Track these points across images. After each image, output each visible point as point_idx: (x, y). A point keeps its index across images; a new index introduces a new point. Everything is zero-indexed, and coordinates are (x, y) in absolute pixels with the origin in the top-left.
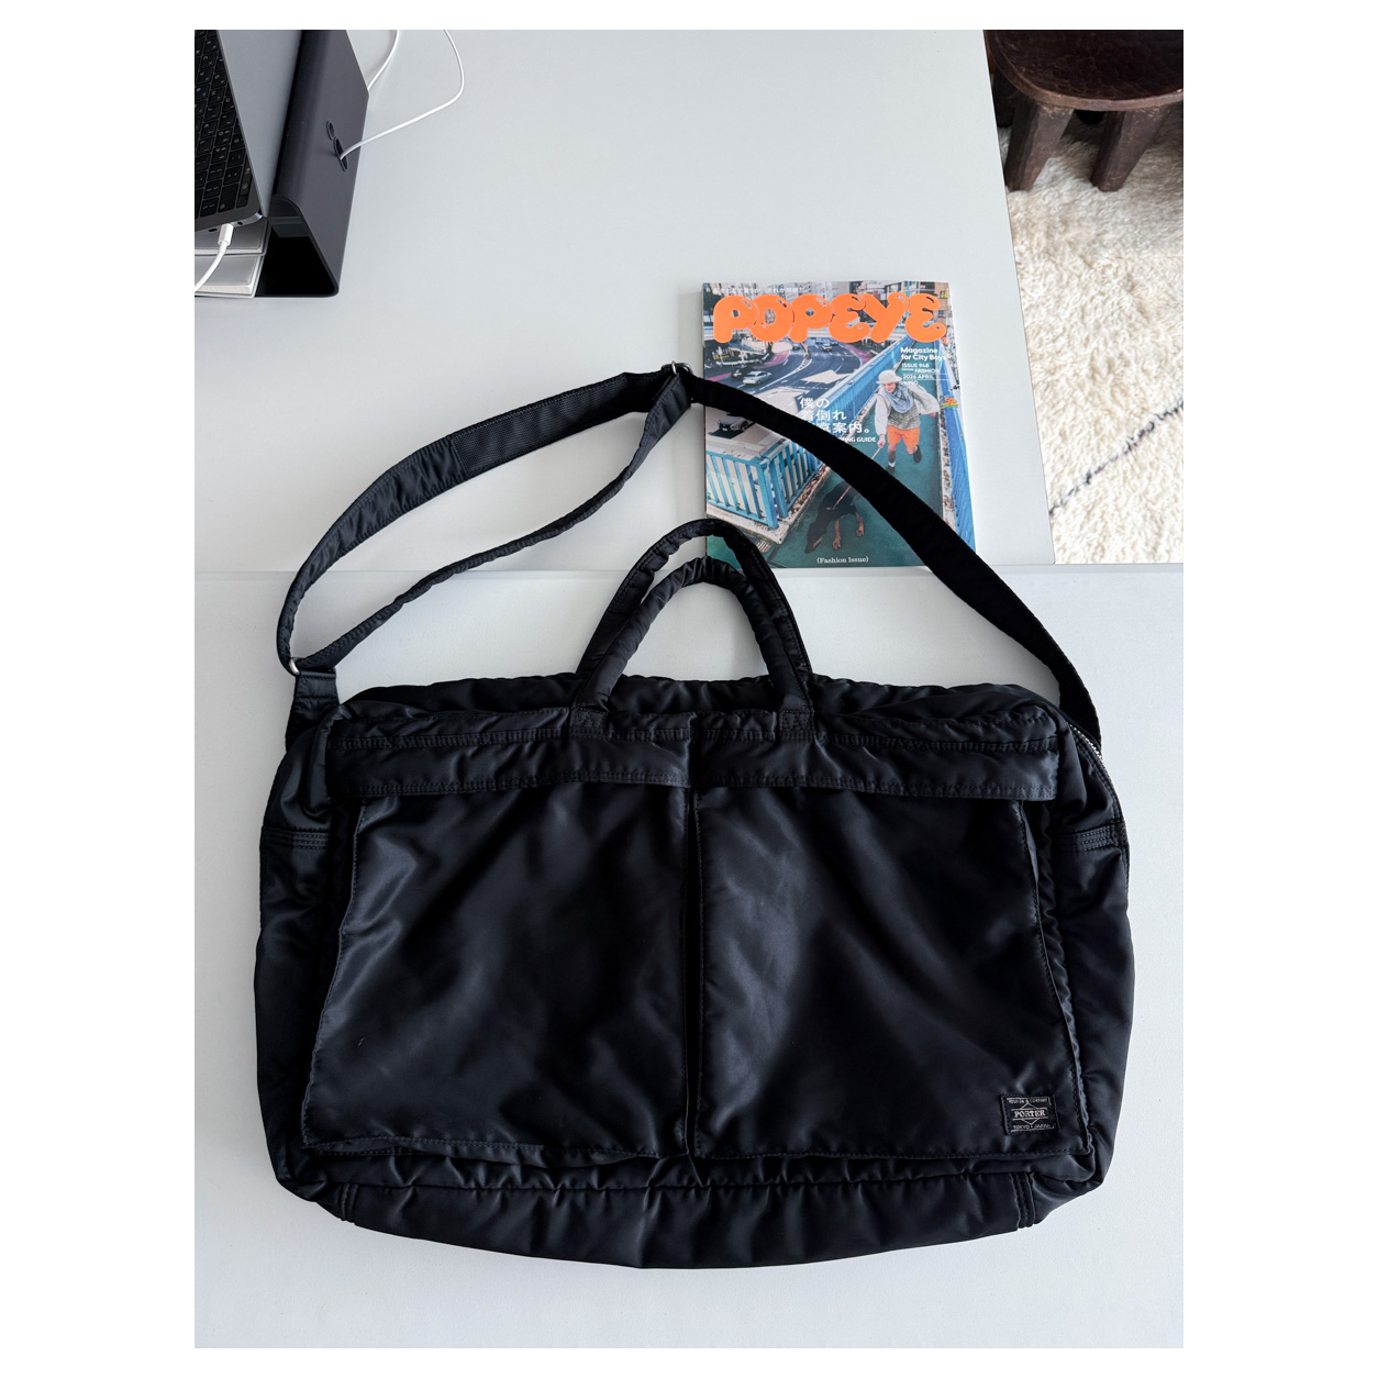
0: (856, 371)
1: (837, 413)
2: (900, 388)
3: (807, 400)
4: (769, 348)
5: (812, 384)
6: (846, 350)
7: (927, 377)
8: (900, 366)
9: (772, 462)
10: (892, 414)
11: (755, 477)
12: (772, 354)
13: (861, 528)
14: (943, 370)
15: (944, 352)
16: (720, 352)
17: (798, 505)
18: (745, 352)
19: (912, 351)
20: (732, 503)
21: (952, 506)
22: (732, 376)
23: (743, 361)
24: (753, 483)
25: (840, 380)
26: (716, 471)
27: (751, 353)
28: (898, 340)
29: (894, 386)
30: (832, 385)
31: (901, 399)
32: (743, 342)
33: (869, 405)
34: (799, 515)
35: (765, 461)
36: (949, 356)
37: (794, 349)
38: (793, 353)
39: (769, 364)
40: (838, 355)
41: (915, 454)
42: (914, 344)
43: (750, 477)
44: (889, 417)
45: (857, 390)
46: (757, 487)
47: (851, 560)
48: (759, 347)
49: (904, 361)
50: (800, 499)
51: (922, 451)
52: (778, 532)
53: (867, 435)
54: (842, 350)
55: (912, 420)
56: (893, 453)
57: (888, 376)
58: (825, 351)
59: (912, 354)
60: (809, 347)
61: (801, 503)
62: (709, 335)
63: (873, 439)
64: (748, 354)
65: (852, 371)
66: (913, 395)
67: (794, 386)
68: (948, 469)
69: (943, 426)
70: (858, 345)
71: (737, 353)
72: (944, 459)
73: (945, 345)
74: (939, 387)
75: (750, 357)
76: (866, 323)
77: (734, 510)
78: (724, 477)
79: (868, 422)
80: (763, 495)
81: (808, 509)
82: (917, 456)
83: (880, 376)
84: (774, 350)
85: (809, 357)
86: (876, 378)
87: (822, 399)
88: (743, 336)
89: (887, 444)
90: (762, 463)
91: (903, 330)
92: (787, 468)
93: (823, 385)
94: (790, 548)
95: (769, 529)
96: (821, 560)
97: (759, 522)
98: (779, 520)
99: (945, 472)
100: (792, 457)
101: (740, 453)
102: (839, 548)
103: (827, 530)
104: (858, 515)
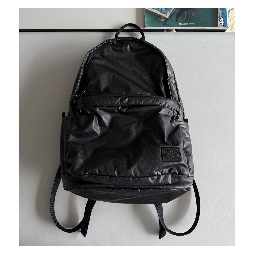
13: (193, 14)
34: (174, 10)
52: (167, 15)
94: (171, 20)
95: (164, 14)
96: (180, 24)
97: (161, 12)
98: (167, 11)
102: (186, 20)
103: (182, 14)
104: (192, 10)
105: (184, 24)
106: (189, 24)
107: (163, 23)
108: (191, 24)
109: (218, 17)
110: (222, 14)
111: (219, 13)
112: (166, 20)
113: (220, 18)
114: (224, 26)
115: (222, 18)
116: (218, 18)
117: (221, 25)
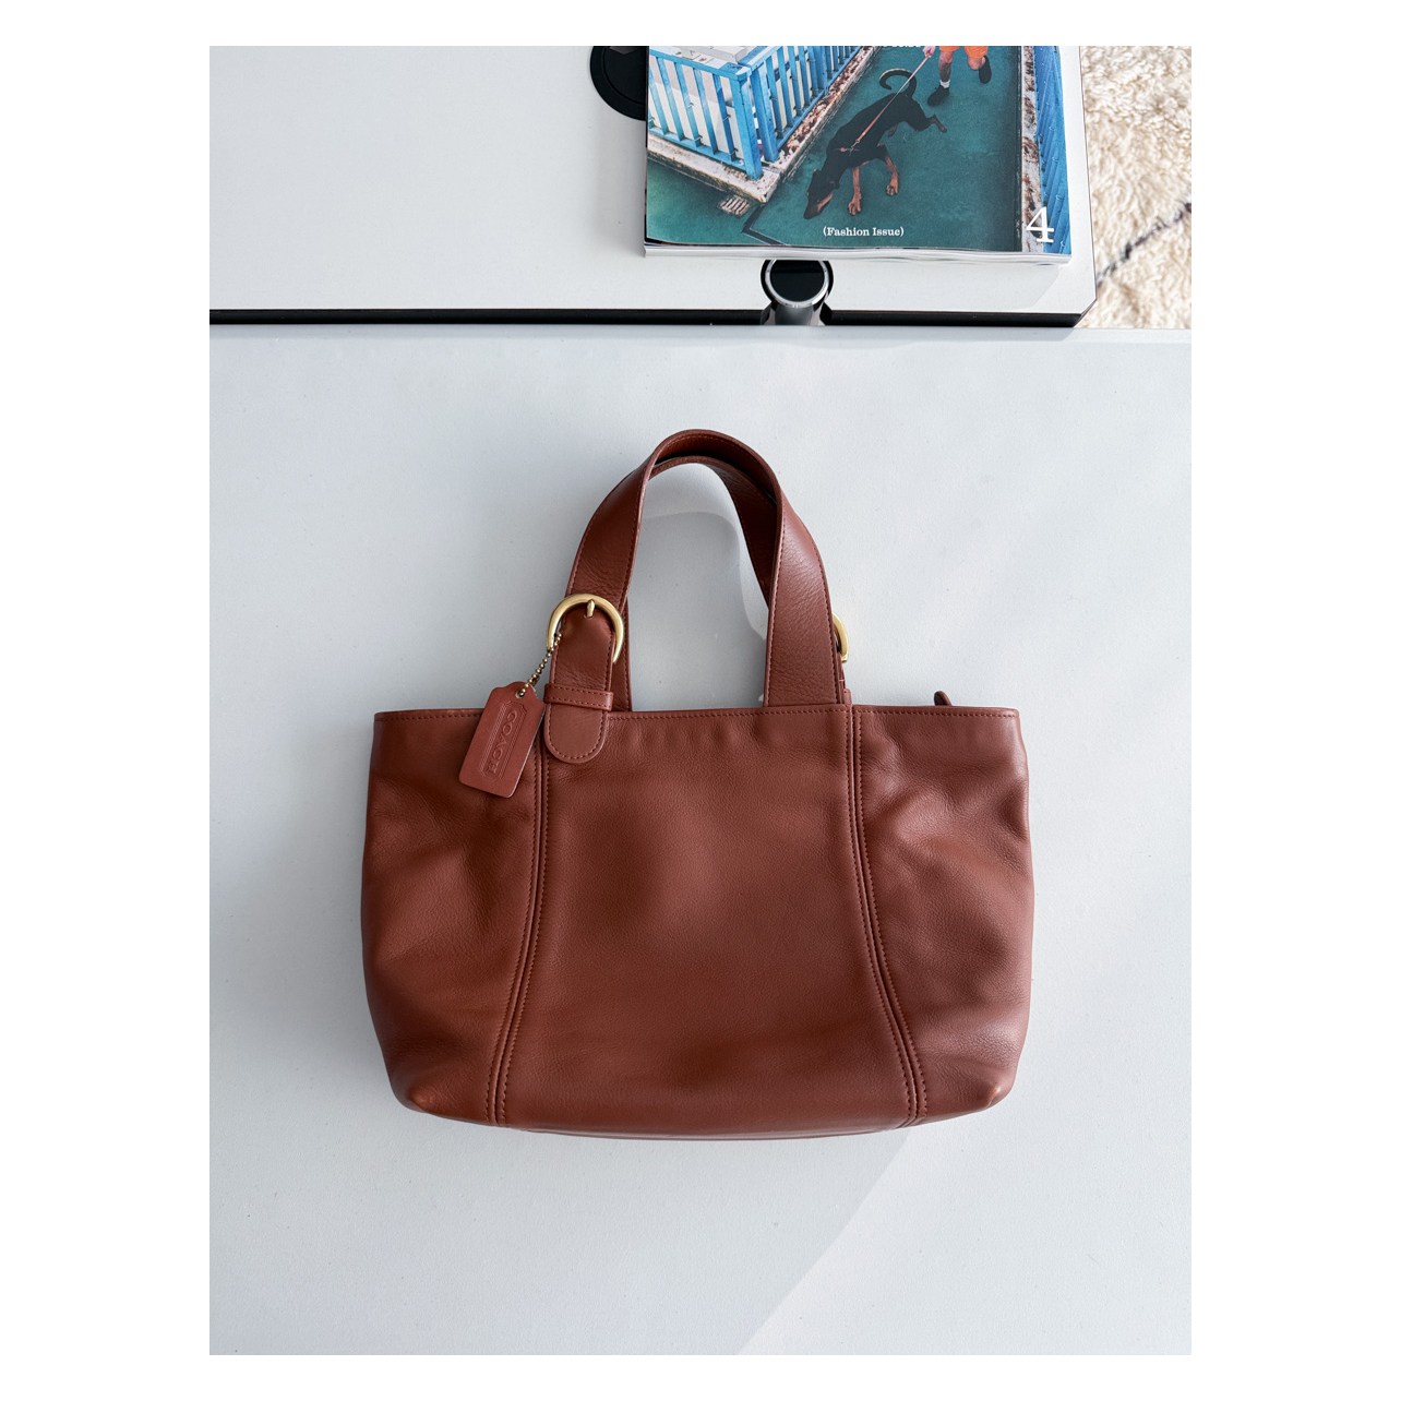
9: (755, 73)
11: (728, 94)
13: (894, 183)
17: (796, 143)
20: (689, 134)
21: (1036, 155)
24: (724, 104)
26: (665, 82)
34: (797, 159)
35: (744, 70)
41: (980, 70)
43: (720, 94)
46: (730, 111)
47: (877, 233)
50: (798, 133)
51: (992, 66)
52: (761, 184)
61: (800, 139)
68: (1033, 96)
72: (1026, 79)
77: (692, 145)
78: (677, 93)
80: (740, 124)
81: (812, 149)
82: (985, 73)
89: (938, 51)
90: (740, 72)
92: (779, 83)
94: (780, 210)
95: (747, 179)
96: (830, 231)
97: (731, 167)
98: (763, 164)
99: (1027, 99)
100: (787, 66)
101: (703, 56)
102: (858, 213)
104: (889, 161)
105: (847, 232)
106: (871, 232)
107: (741, 224)
108: (885, 232)
109: (1023, 200)
110: (1045, 185)
111: (1028, 182)
112: (757, 208)
113: (1032, 206)
114: (1051, 247)
115: (1045, 204)
116: (1024, 205)
117: (1038, 243)
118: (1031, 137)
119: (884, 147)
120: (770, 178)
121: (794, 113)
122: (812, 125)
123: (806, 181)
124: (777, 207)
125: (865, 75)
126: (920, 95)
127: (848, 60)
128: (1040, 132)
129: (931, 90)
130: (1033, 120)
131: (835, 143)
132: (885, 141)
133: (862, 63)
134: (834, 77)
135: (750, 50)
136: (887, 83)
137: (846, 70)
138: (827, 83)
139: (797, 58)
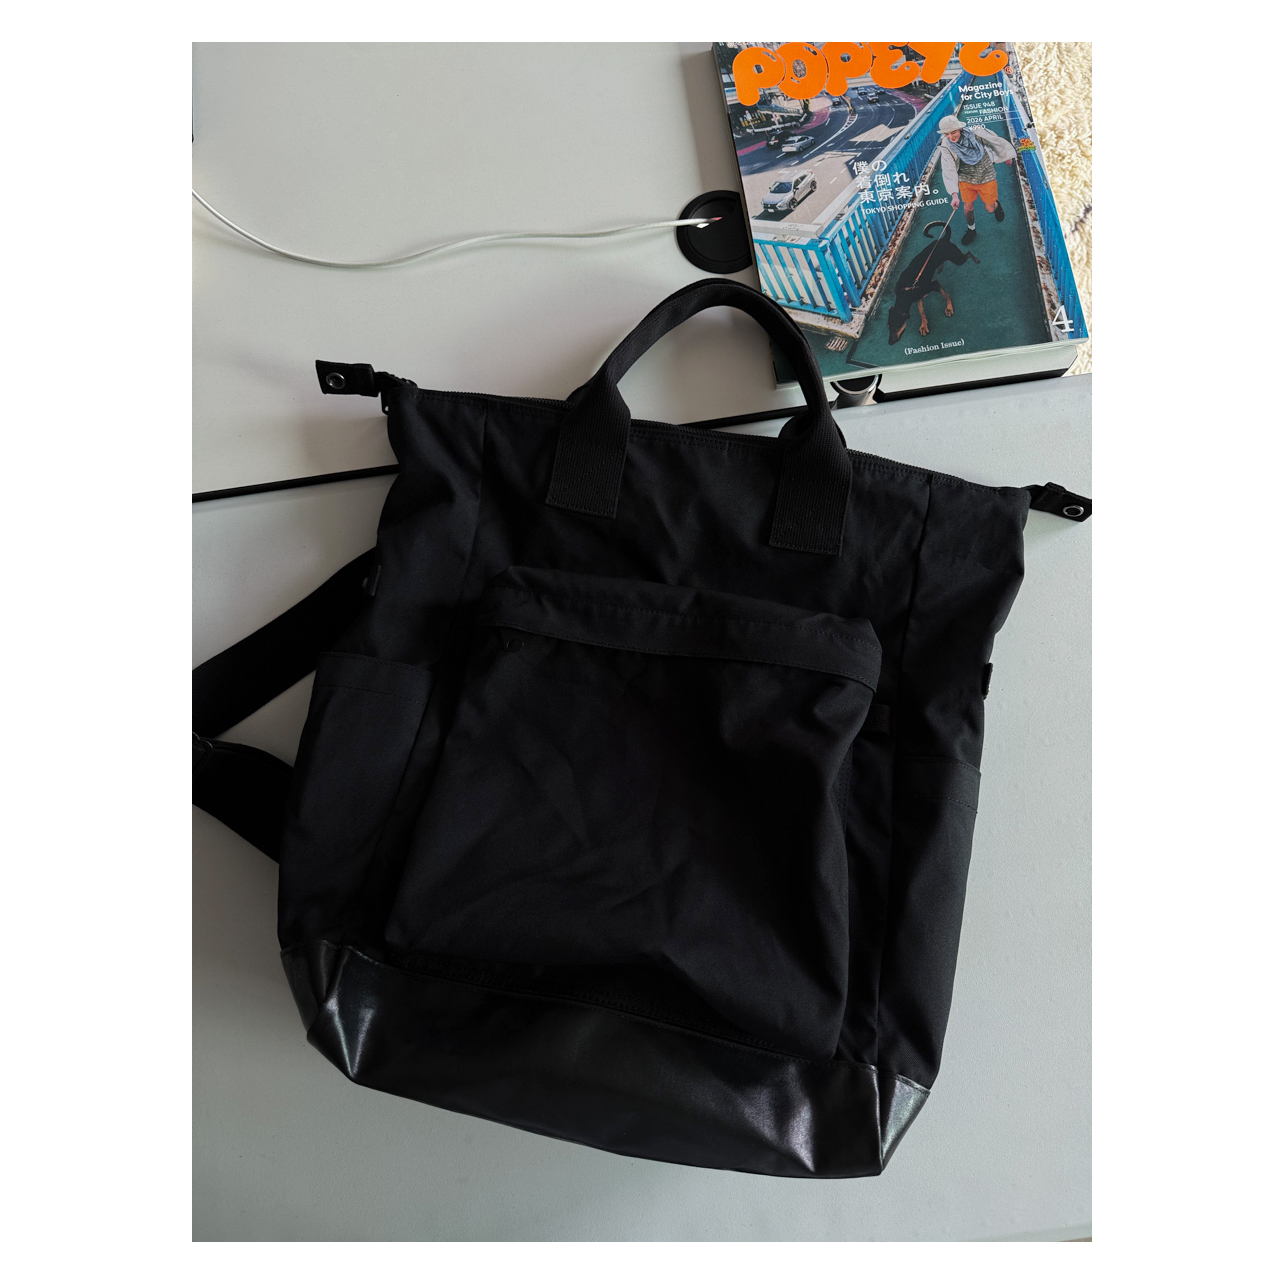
0: (912, 122)
1: (897, 176)
2: (966, 135)
3: (860, 164)
4: (806, 107)
5: (863, 144)
6: (895, 98)
7: (994, 117)
8: (962, 108)
9: (832, 243)
10: (962, 168)
11: (816, 262)
12: (810, 114)
13: (950, 307)
14: (1012, 107)
15: (1009, 84)
16: (749, 117)
17: (872, 290)
18: (777, 114)
19: (972, 89)
20: (793, 297)
21: (1048, 268)
22: (768, 145)
23: (778, 126)
24: (814, 270)
25: (895, 135)
26: (769, 262)
27: (786, 115)
28: (954, 78)
29: (958, 134)
30: (887, 142)
31: (969, 148)
32: (774, 102)
33: (934, 160)
34: (875, 301)
35: (824, 242)
36: (1016, 89)
37: (834, 105)
38: (835, 110)
39: (808, 126)
40: (888, 105)
41: (996, 212)
42: (973, 80)
43: (810, 263)
44: (959, 172)
45: (917, 145)
46: (820, 275)
47: (945, 346)
48: (794, 106)
49: (965, 102)
50: (872, 282)
51: (1003, 207)
52: (853, 325)
53: (937, 196)
54: (890, 99)
55: (986, 172)
56: (971, 214)
57: (949, 123)
58: (871, 102)
59: (973, 92)
60: (852, 100)
61: (875, 287)
62: (731, 98)
63: (945, 200)
64: (782, 117)
65: (906, 123)
66: (982, 141)
67: (842, 149)
68: (1037, 225)
69: (1023, 174)
70: (908, 89)
71: (769, 117)
72: (1030, 213)
73: (1010, 76)
74: (1010, 127)
75: (784, 120)
76: (913, 61)
77: (796, 304)
78: (779, 268)
79: (936, 181)
80: (828, 283)
81: (884, 292)
82: (999, 214)
83: (941, 124)
84: (812, 109)
85: (854, 112)
86: (936, 127)
87: (877, 161)
88: (772, 95)
89: (961, 203)
90: (821, 245)
91: (958, 65)
92: (851, 248)
93: (875, 144)
94: (871, 341)
95: (842, 323)
96: (909, 351)
97: (829, 316)
98: (852, 310)
99: (1034, 228)
100: (855, 234)
101: (793, 237)
102: (927, 334)
103: (911, 314)
104: (942, 291)
105: (923, 349)
106: (940, 346)
107: (844, 358)
108: (950, 345)
109: (1046, 303)
110: (1059, 289)
111: (1047, 289)
112: (854, 344)
113: (1053, 307)
114: (1073, 335)
115: (1063, 303)
116: (1048, 307)
117: (1063, 333)
118: (1042, 255)
119: (936, 282)
120: (859, 319)
121: (866, 268)
122: (881, 274)
123: (884, 317)
124: (867, 340)
125: (912, 230)
126: (956, 239)
127: (897, 222)
128: (1047, 251)
129: (962, 234)
130: (1041, 242)
131: (901, 285)
132: (937, 277)
133: (908, 222)
134: (890, 235)
135: (825, 227)
136: (929, 233)
137: (897, 229)
138: (885, 241)
139: (860, 227)
